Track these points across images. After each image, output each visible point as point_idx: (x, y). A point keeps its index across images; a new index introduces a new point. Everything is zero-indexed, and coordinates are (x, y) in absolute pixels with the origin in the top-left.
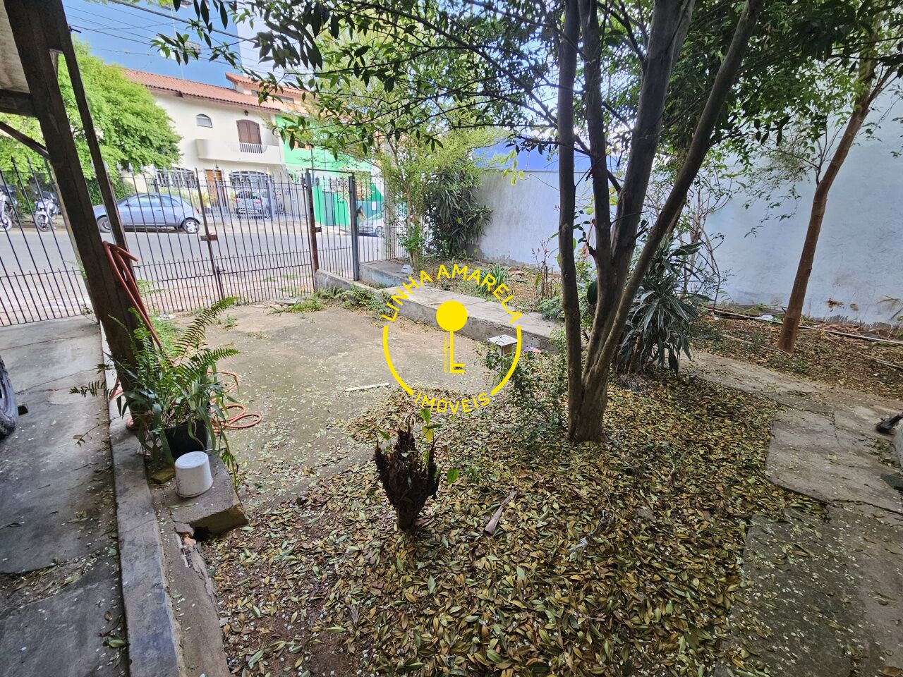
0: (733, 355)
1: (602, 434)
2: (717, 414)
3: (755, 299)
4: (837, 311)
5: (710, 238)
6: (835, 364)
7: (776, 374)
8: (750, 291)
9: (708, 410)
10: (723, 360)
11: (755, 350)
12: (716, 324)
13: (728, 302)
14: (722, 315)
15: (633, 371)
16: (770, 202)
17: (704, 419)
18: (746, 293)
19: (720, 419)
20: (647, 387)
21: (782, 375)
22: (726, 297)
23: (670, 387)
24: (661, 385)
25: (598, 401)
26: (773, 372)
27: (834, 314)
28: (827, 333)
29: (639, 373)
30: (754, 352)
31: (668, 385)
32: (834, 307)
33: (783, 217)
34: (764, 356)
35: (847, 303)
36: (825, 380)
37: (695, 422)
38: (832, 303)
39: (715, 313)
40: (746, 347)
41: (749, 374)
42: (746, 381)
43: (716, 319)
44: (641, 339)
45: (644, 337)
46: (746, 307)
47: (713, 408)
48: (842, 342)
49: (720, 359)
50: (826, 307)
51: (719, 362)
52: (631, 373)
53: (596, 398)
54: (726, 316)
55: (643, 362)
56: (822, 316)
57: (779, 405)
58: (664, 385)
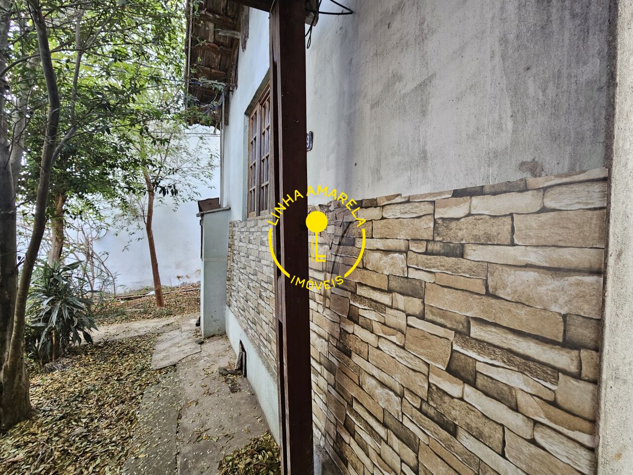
0: (134, 320)
1: (33, 410)
2: (124, 354)
3: (143, 285)
4: (182, 281)
5: (99, 255)
6: (183, 305)
7: (157, 320)
8: (138, 281)
9: (118, 354)
10: (128, 324)
11: (145, 312)
12: (122, 306)
13: (128, 291)
14: (126, 299)
15: (57, 357)
16: (129, 232)
17: (117, 361)
18: (137, 283)
19: (126, 356)
20: (72, 362)
21: (160, 319)
22: (125, 288)
23: (91, 354)
24: (84, 356)
25: (19, 387)
26: (156, 320)
27: (181, 282)
28: (180, 292)
29: (63, 356)
30: (145, 313)
31: (89, 353)
32: (180, 279)
33: (139, 239)
34: (150, 314)
35: (184, 276)
36: (180, 314)
37: (111, 365)
38: (179, 277)
39: (122, 299)
40: (141, 313)
41: (143, 325)
42: (141, 330)
43: (122, 302)
44: (56, 332)
45: (57, 329)
46: (140, 290)
47: (121, 352)
48: (187, 294)
49: (125, 325)
50: (177, 279)
51: (125, 326)
52: (55, 359)
53: (15, 385)
54: (129, 299)
55: (64, 347)
56: (177, 285)
57: (158, 334)
58: (85, 355)
